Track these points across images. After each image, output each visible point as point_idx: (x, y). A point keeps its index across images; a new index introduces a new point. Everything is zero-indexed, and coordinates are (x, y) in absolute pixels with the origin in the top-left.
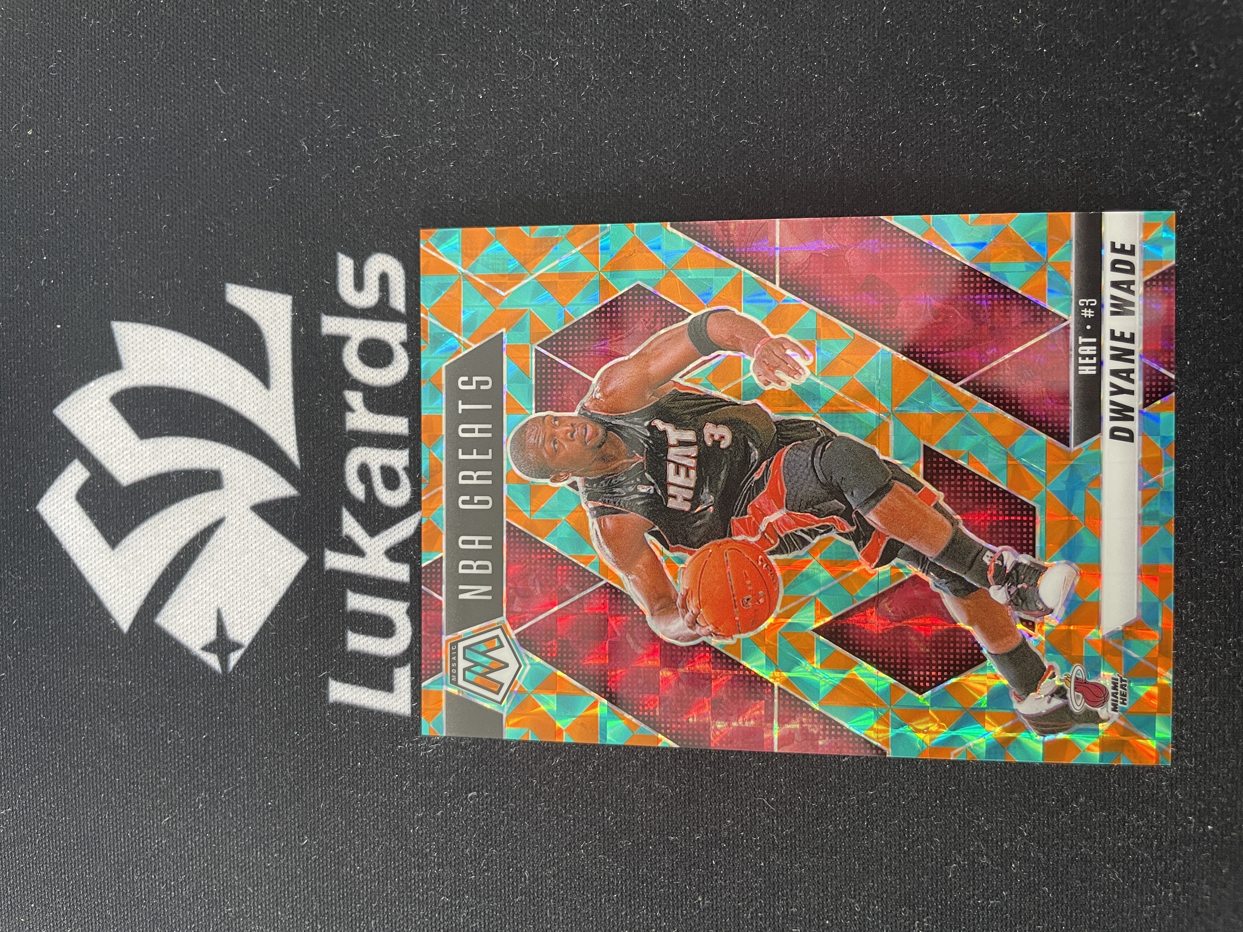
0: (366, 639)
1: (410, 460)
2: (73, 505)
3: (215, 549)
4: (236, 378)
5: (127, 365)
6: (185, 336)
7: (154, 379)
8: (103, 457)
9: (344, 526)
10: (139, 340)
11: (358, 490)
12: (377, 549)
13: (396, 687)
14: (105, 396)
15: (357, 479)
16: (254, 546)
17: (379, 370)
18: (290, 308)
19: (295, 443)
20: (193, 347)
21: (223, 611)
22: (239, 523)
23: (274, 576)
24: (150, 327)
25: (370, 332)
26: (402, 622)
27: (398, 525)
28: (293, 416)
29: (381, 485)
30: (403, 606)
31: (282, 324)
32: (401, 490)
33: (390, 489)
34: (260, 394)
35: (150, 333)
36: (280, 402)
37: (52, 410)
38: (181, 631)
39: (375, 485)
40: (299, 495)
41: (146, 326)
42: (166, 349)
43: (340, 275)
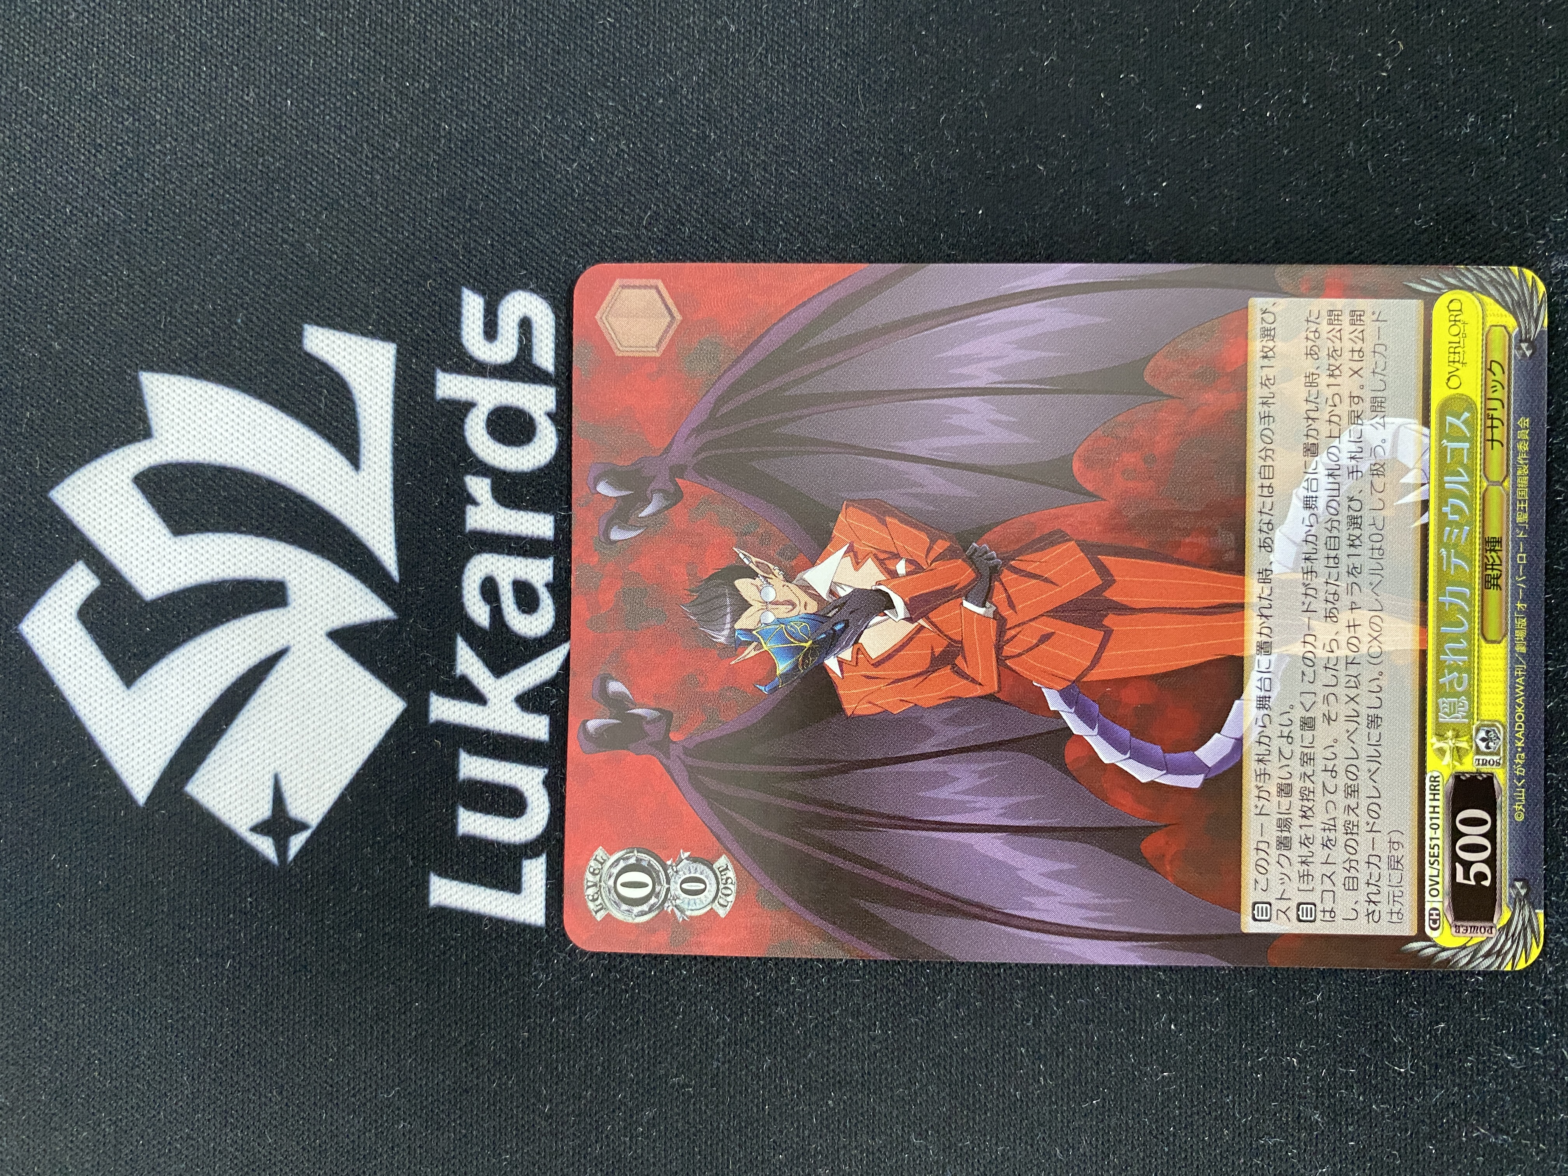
0: (485, 818)
1: (554, 573)
2: (72, 626)
3: (276, 690)
4: (312, 453)
5: (160, 431)
6: (243, 395)
7: (198, 451)
8: (120, 558)
9: (460, 661)
10: (178, 399)
11: (479, 613)
12: (504, 695)
13: (524, 886)
14: (127, 474)
15: (479, 597)
16: (329, 687)
17: (515, 449)
18: (393, 360)
19: (393, 546)
20: (254, 410)
21: (281, 776)
22: (309, 654)
23: (357, 729)
24: (194, 381)
25: (505, 396)
26: (536, 796)
27: (534, 662)
28: (391, 509)
29: (514, 607)
30: (538, 774)
31: (381, 381)
32: (540, 612)
33: (524, 612)
34: (345, 477)
35: (194, 388)
36: (373, 489)
37: (47, 492)
38: (222, 804)
39: (504, 606)
40: (396, 617)
41: (188, 379)
42: (215, 412)
43: (463, 319)
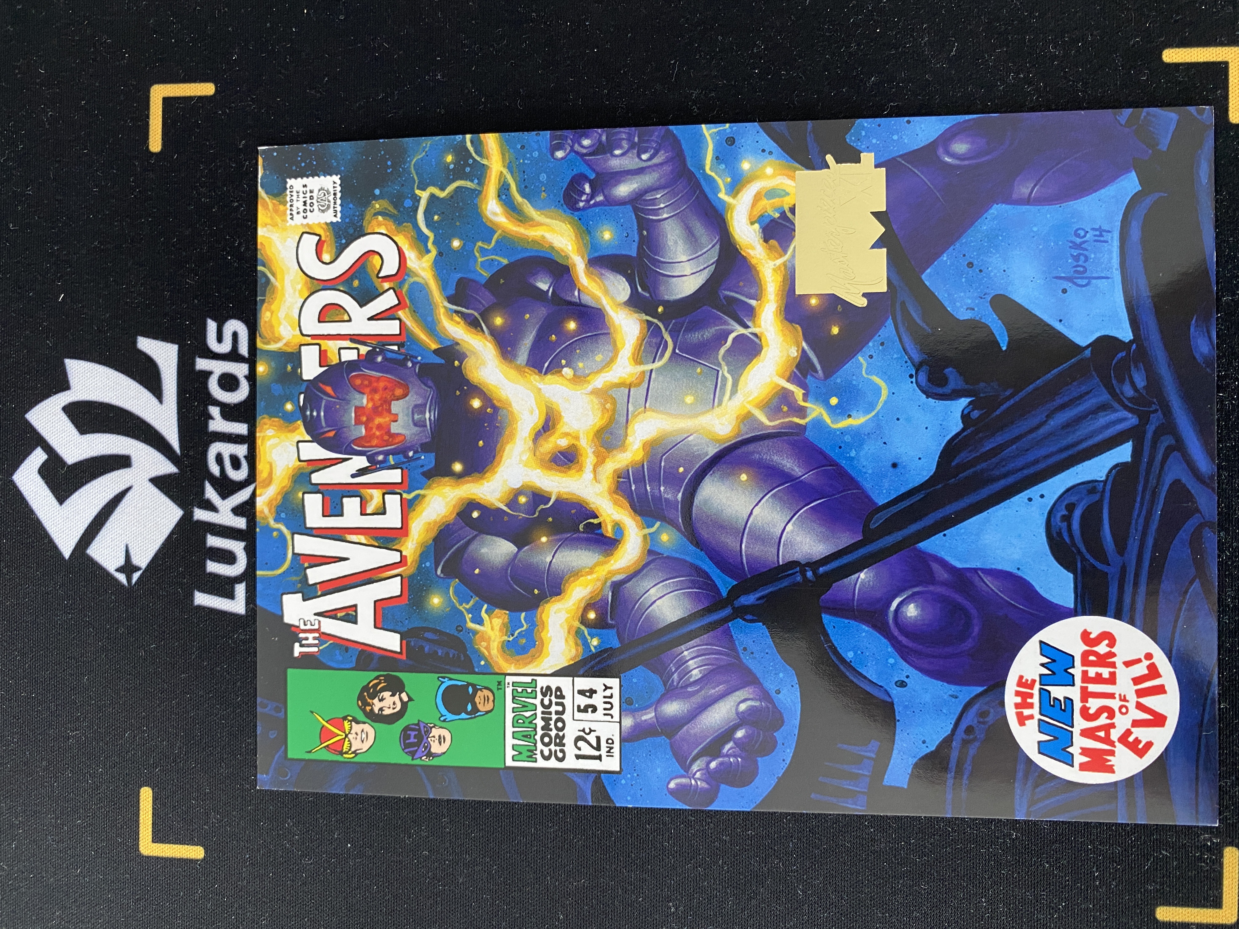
0: (219, 565)
1: (248, 451)
2: (36, 476)
3: (127, 506)
4: (142, 396)
5: (74, 386)
6: (111, 369)
7: (90, 396)
8: (56, 446)
9: (207, 492)
10: (82, 371)
11: (215, 469)
12: (226, 508)
13: (236, 596)
14: (59, 407)
15: (215, 462)
16: (150, 504)
17: (230, 393)
18: (177, 353)
19: (177, 439)
20: (115, 376)
21: (129, 546)
22: (141, 489)
23: (162, 524)
24: (89, 363)
25: (226, 369)
26: (241, 555)
27: (240, 492)
28: (176, 422)
29: (230, 467)
30: (242, 544)
31: (172, 362)
32: (242, 470)
33: (235, 469)
34: (156, 407)
35: (89, 366)
36: (168, 412)
37: (24, 415)
38: (103, 559)
39: (226, 467)
40: (178, 472)
41: (86, 362)
42: (98, 377)
43: (208, 333)
